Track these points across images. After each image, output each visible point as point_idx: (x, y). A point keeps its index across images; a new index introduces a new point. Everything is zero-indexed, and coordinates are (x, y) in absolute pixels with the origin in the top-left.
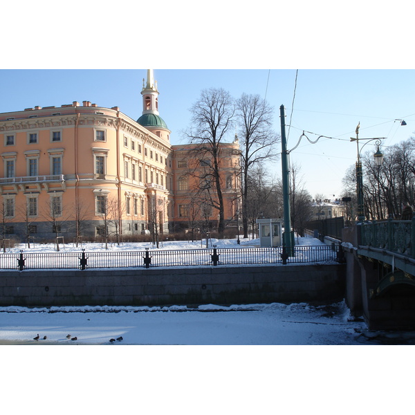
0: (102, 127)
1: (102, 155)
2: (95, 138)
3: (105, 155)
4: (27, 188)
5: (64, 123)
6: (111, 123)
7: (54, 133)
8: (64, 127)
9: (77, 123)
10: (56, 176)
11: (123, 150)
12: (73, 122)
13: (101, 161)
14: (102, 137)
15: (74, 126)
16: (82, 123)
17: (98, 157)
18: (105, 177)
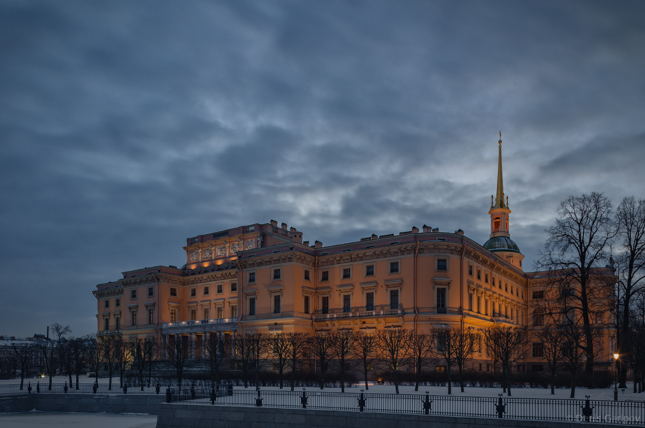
0: (444, 255)
1: (444, 286)
2: (437, 268)
3: (447, 287)
4: (364, 323)
5: (402, 252)
6: (454, 250)
7: (392, 264)
8: (402, 257)
9: (417, 251)
10: (394, 310)
12: (412, 251)
13: (443, 293)
14: (444, 267)
15: (413, 255)
16: (422, 251)
17: (439, 289)
18: (447, 311)
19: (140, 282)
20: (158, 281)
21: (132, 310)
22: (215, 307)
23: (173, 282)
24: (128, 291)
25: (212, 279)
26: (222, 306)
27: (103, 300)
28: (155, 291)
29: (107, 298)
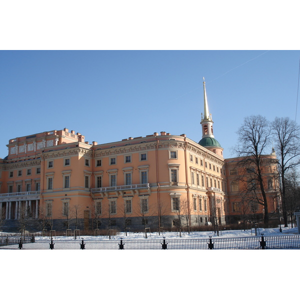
0: (174, 149)
1: (175, 168)
2: (170, 157)
3: (177, 169)
4: (125, 193)
5: (148, 148)
6: (181, 146)
7: (142, 155)
8: (148, 150)
9: (157, 147)
10: (144, 184)
11: (189, 164)
12: (155, 147)
13: (175, 173)
14: (175, 156)
15: (155, 149)
16: (160, 146)
17: (172, 170)
18: (178, 184)
22: (26, 184)
26: (30, 183)
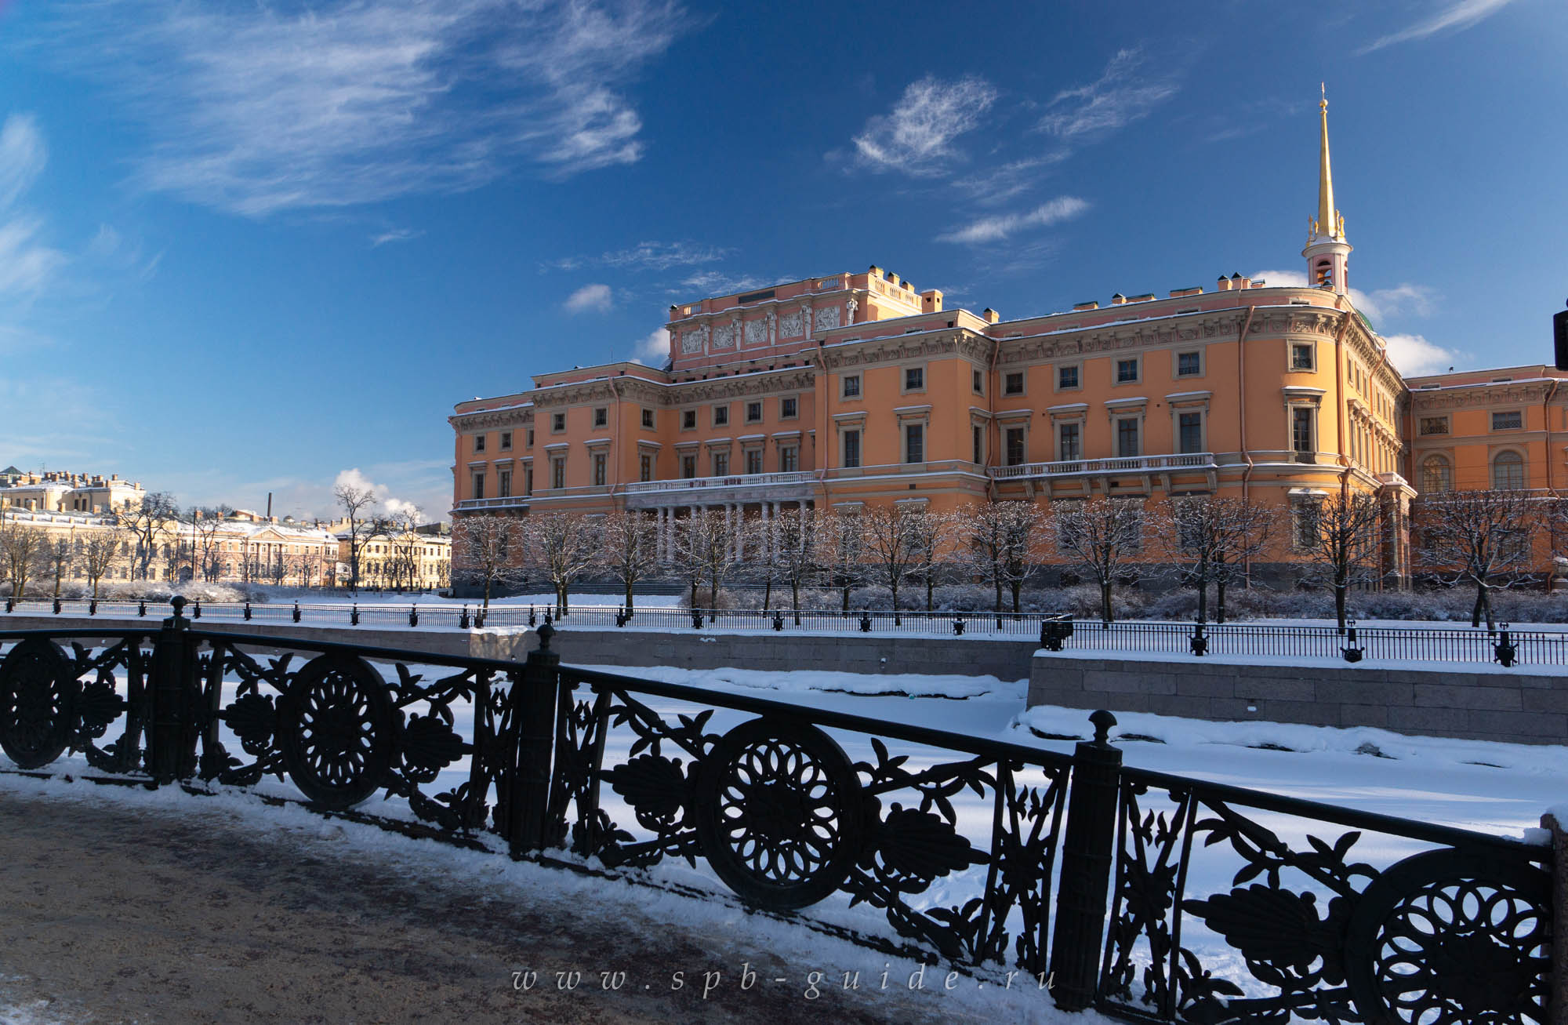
0: (1307, 336)
1: (1307, 404)
2: (1291, 365)
3: (1312, 405)
4: (1115, 485)
5: (1210, 331)
6: (1327, 325)
7: (1182, 357)
9: (1245, 329)
10: (1194, 456)
11: (1349, 392)
12: (1235, 328)
13: (1305, 418)
14: (1306, 358)
15: (1236, 337)
16: (1256, 328)
17: (1295, 409)
18: (1317, 458)
19: (575, 397)
20: (619, 395)
21: (552, 457)
22: (743, 451)
23: (647, 397)
24: (544, 419)
25: (737, 392)
26: (760, 449)
27: (471, 437)
28: (610, 417)
29: (480, 432)
